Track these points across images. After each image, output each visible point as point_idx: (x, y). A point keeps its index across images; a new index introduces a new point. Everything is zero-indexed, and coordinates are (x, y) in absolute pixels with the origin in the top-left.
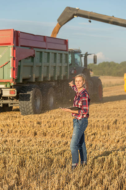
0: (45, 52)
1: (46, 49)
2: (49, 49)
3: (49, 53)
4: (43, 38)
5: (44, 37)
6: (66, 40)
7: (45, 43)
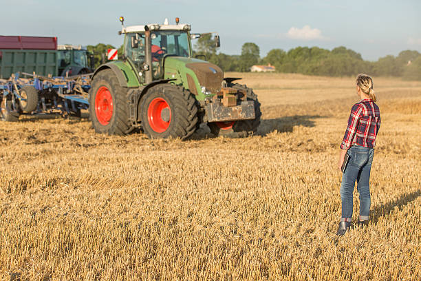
0: (19, 53)
1: (20, 49)
2: (24, 49)
3: (25, 53)
4: (17, 38)
5: (19, 37)
6: (54, 38)
7: (19, 44)
